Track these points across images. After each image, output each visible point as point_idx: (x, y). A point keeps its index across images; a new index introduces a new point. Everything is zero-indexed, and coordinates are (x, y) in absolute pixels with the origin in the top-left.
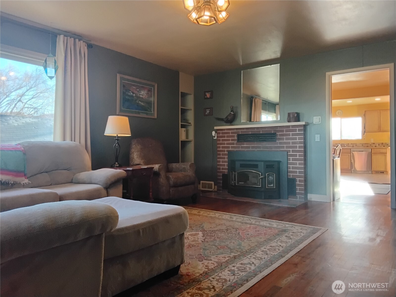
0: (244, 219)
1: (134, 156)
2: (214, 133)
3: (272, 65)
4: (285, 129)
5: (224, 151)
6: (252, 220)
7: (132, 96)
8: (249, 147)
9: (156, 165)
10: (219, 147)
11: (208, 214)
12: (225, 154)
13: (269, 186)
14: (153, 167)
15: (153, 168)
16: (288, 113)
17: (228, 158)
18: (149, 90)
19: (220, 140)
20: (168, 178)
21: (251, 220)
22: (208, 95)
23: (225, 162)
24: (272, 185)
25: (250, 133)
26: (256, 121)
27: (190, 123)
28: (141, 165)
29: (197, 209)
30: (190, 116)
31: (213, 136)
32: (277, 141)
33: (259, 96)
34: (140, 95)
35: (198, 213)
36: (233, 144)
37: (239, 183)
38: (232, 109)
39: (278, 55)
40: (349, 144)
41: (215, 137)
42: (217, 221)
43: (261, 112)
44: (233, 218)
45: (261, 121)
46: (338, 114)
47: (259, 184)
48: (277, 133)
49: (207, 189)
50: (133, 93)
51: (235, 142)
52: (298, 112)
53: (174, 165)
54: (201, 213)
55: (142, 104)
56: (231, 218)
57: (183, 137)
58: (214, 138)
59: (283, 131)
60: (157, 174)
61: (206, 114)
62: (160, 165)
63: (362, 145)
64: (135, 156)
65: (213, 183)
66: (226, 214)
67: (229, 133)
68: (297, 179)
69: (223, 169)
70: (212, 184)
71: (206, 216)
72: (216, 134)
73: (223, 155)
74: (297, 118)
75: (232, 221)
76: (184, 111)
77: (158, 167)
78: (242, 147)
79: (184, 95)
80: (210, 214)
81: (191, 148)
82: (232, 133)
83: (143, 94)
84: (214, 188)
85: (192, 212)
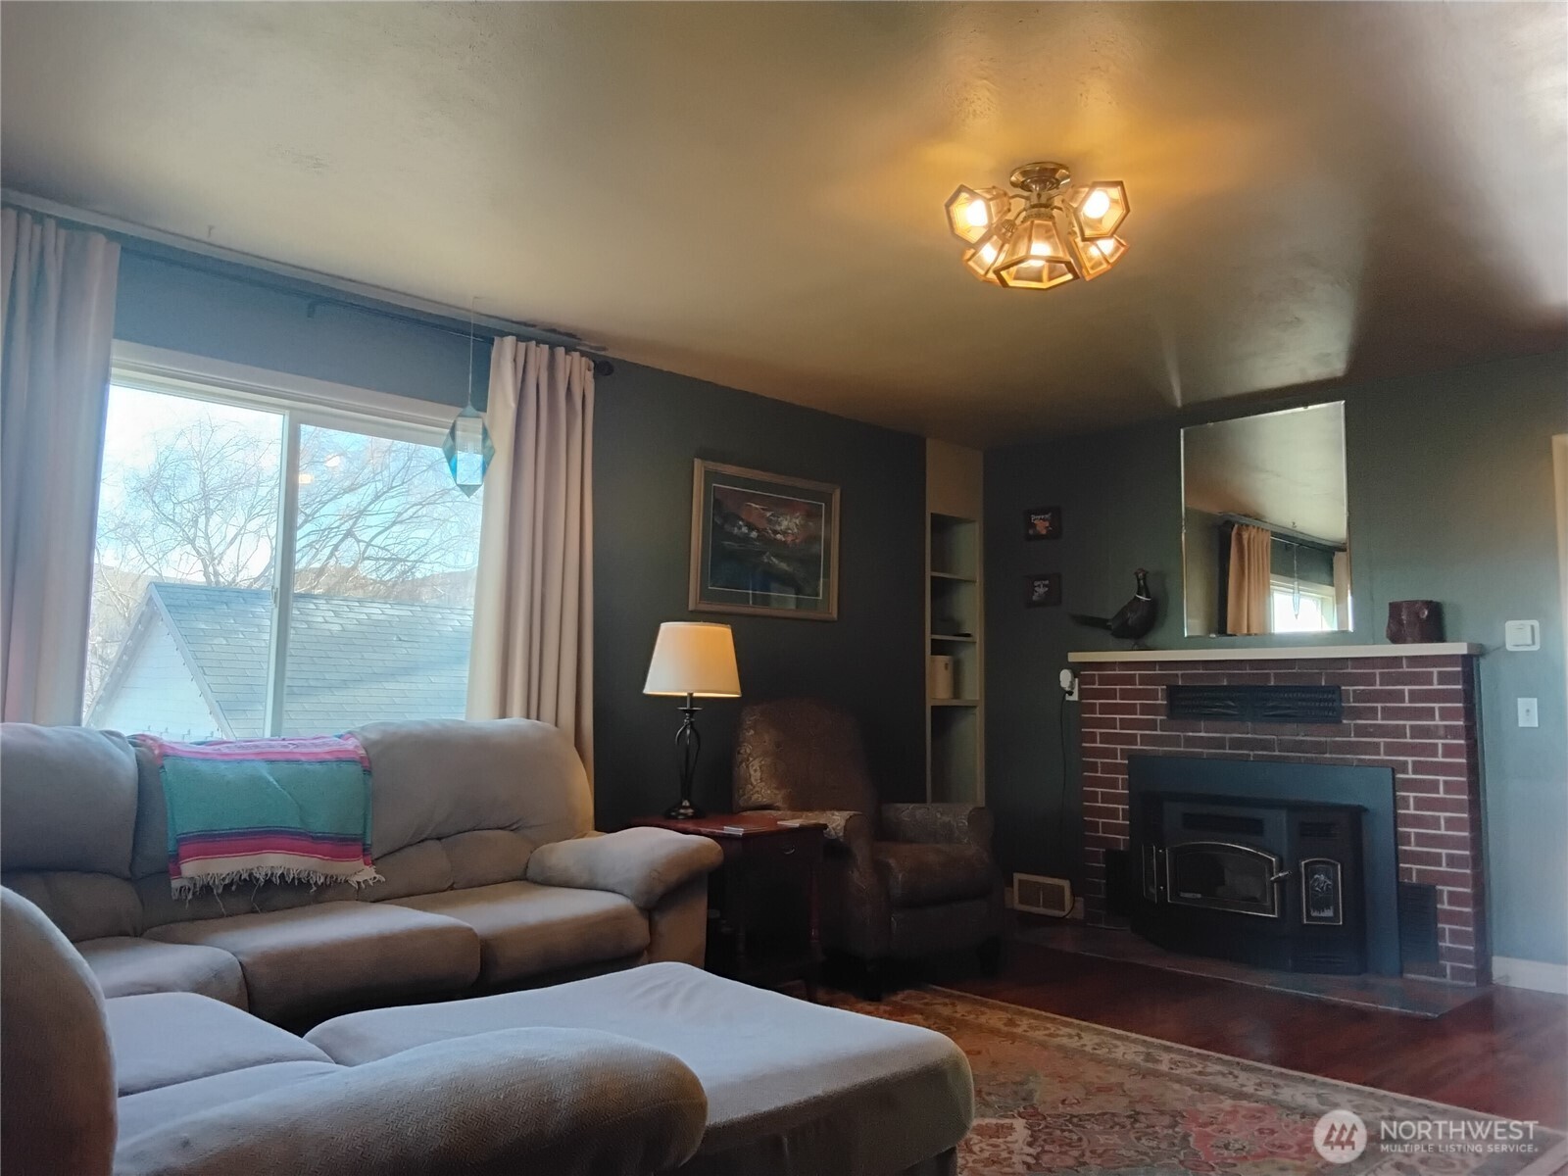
0: (1209, 1070)
1: (752, 772)
2: (1065, 678)
4: (1378, 671)
5: (1112, 754)
6: (1243, 1076)
7: (746, 539)
8: (1219, 743)
9: (836, 813)
10: (1092, 738)
11: (1050, 1035)
12: (1115, 768)
13: (1315, 914)
14: (822, 822)
15: (825, 826)
16: (1392, 605)
17: (1129, 785)
18: (812, 514)
19: (1091, 708)
20: (880, 869)
21: (1236, 1077)
22: (1041, 525)
23: (1116, 798)
24: (1329, 913)
25: (1225, 684)
26: (1249, 634)
27: (968, 635)
28: (778, 809)
30: (970, 607)
31: (1063, 689)
32: (1345, 722)
33: (1255, 516)
34: (776, 532)
35: (1005, 1025)
36: (1151, 725)
37: (1182, 895)
38: (1142, 582)
39: (1337, 366)
41: (1071, 693)
42: (1092, 1073)
43: (1269, 584)
44: (1157, 1061)
45: (1274, 634)
47: (1268, 903)
48: (1343, 688)
49: (1041, 910)
50: (751, 527)
51: (1159, 718)
52: (1435, 599)
53: (907, 813)
54: (1019, 1025)
55: (784, 566)
56: (1149, 1057)
57: (939, 689)
58: (1068, 698)
59: (1369, 679)
60: (837, 851)
61: (1035, 598)
62: (852, 813)
64: (755, 771)
65: (1065, 884)
66: (1127, 1038)
67: (1130, 680)
68: (1439, 887)
69: (1109, 828)
70: (1062, 888)
71: (1043, 1045)
72: (1077, 680)
73: (1107, 768)
74: (1431, 624)
75: (1157, 1074)
76: (943, 589)
77: (843, 823)
78: (1190, 742)
79: (943, 525)
80: (1058, 1032)
81: (971, 738)
82: (1144, 680)
83: (789, 525)
84: (1071, 905)
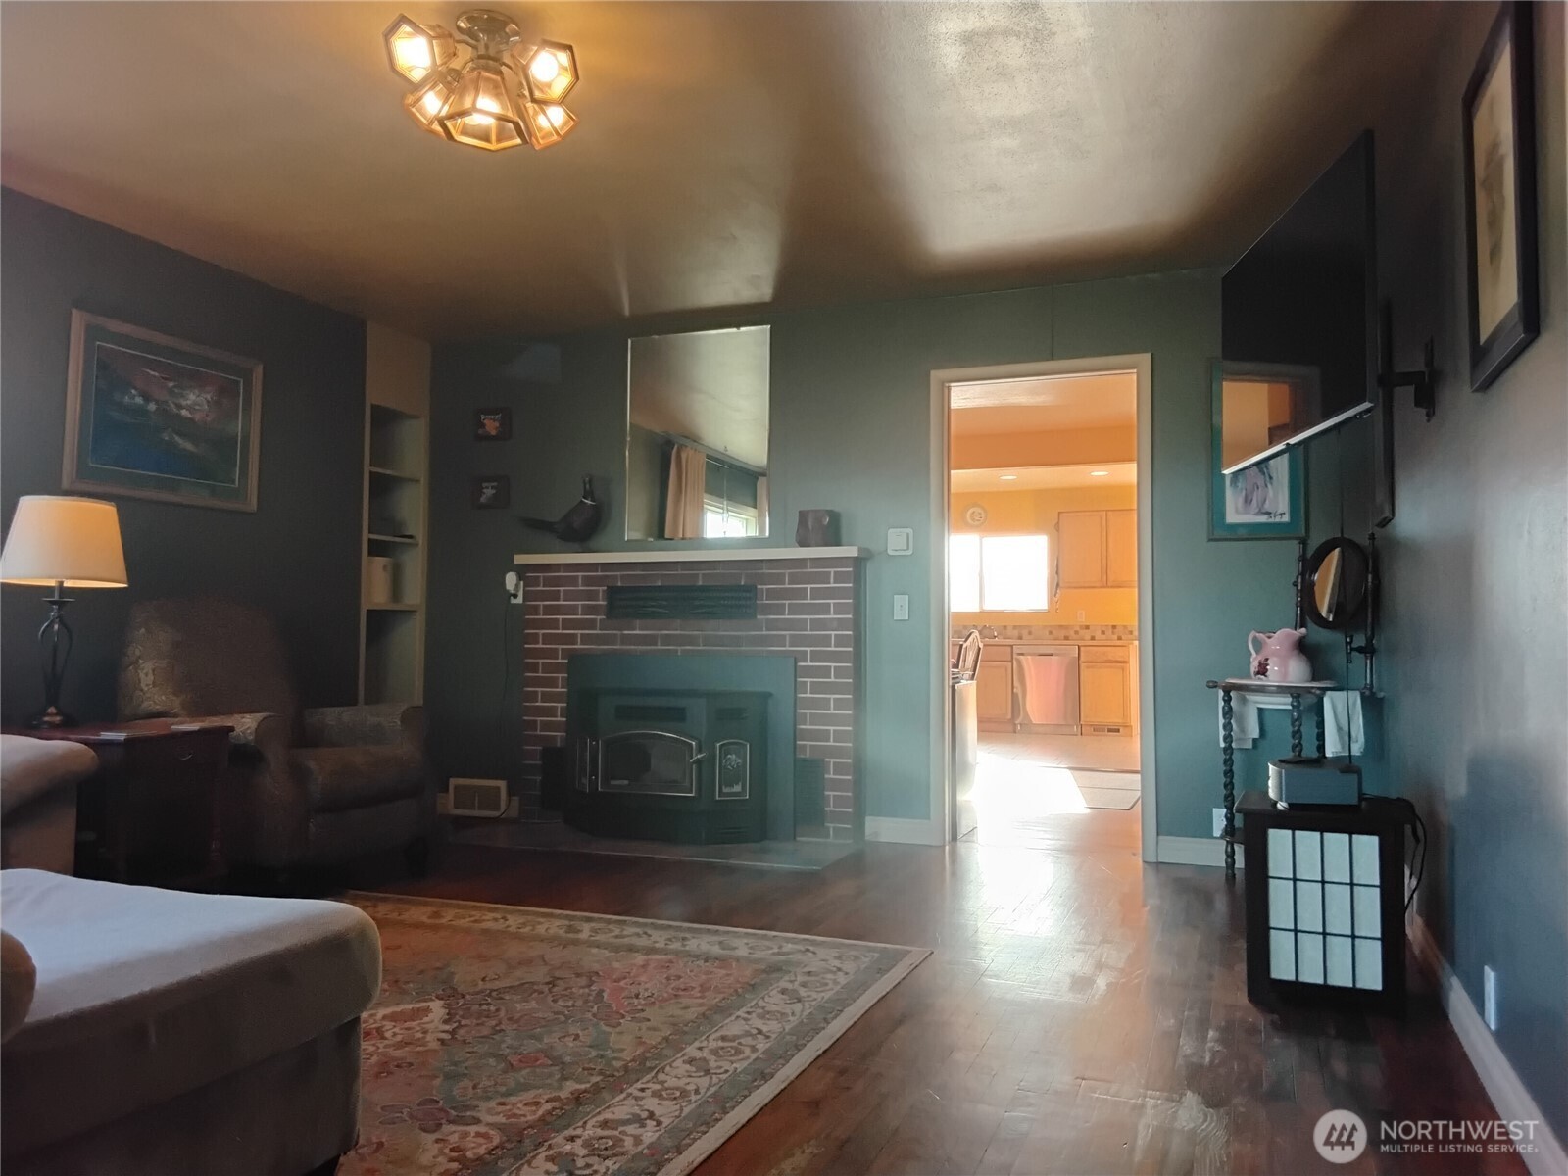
0: (625, 933)
1: (142, 676)
2: (511, 580)
3: (743, 329)
4: (787, 572)
5: (553, 653)
6: (655, 935)
7: (142, 412)
8: (652, 640)
9: (248, 716)
10: (534, 638)
12: (557, 668)
13: (726, 790)
14: (230, 725)
15: (232, 729)
16: (800, 512)
17: (568, 683)
18: (227, 391)
19: (535, 610)
20: (299, 775)
21: (650, 936)
22: (491, 425)
23: (555, 697)
24: (737, 788)
25: (659, 584)
26: (683, 539)
27: (410, 537)
28: (175, 716)
29: (426, 904)
30: (413, 508)
31: (508, 591)
32: (758, 617)
33: (694, 439)
34: (180, 407)
36: (591, 625)
37: (613, 782)
38: (588, 486)
39: (764, 292)
40: (1005, 627)
41: (515, 596)
42: (513, 950)
43: (702, 502)
44: (579, 931)
45: (702, 538)
46: (973, 520)
47: (687, 784)
48: (759, 587)
49: (477, 813)
50: (147, 398)
51: (599, 618)
52: (836, 508)
53: (333, 716)
55: (189, 446)
56: (570, 929)
57: (376, 591)
58: (513, 601)
59: (779, 579)
60: (247, 756)
61: (483, 499)
62: (265, 714)
63: (1051, 633)
64: (147, 675)
65: (502, 784)
66: (551, 916)
67: (573, 581)
68: (827, 760)
69: (547, 726)
70: (498, 788)
71: (468, 931)
72: (522, 583)
73: (548, 668)
74: (830, 530)
75: (576, 942)
76: (383, 487)
77: (254, 725)
78: (626, 640)
79: (385, 418)
81: (410, 643)
82: (588, 581)
83: (195, 402)
84: (506, 805)
85: (405, 917)
